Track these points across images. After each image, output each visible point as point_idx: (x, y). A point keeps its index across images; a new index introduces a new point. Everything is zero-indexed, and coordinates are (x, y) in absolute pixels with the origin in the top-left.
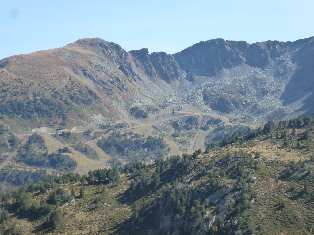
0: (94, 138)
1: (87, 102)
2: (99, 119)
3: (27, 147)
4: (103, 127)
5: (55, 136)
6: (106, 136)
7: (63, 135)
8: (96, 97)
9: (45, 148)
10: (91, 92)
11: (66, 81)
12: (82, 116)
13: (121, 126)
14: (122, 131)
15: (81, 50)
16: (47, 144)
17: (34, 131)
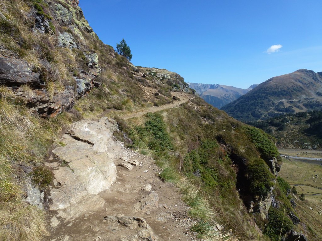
0: (301, 103)
1: (300, 91)
2: (304, 96)
3: (278, 106)
4: (305, 99)
5: (287, 102)
6: (306, 102)
7: (290, 102)
8: (303, 89)
9: (284, 106)
10: (301, 87)
11: (292, 84)
12: (298, 96)
13: (312, 99)
14: (312, 101)
15: (298, 74)
16: (285, 105)
17: (280, 100)
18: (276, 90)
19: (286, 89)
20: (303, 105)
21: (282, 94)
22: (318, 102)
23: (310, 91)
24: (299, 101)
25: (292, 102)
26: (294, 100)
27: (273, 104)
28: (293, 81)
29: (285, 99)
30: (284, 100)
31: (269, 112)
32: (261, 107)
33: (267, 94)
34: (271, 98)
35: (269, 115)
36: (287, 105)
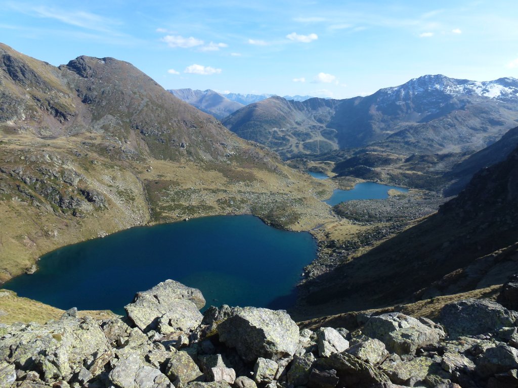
0: (290, 132)
1: (284, 120)
2: (289, 126)
4: (291, 128)
5: (280, 131)
6: (293, 131)
8: (286, 118)
9: (279, 135)
10: (284, 117)
11: (277, 113)
12: (284, 125)
13: (296, 128)
14: (297, 130)
16: (279, 133)
18: (266, 119)
19: (274, 118)
20: (292, 133)
21: (272, 122)
22: (302, 132)
23: (291, 121)
24: (288, 130)
25: (282, 131)
26: (284, 129)
27: (269, 132)
28: (276, 109)
29: (277, 128)
30: (275, 129)
31: (269, 140)
32: (261, 135)
33: (260, 122)
34: (266, 126)
35: (271, 144)
36: (281, 134)
